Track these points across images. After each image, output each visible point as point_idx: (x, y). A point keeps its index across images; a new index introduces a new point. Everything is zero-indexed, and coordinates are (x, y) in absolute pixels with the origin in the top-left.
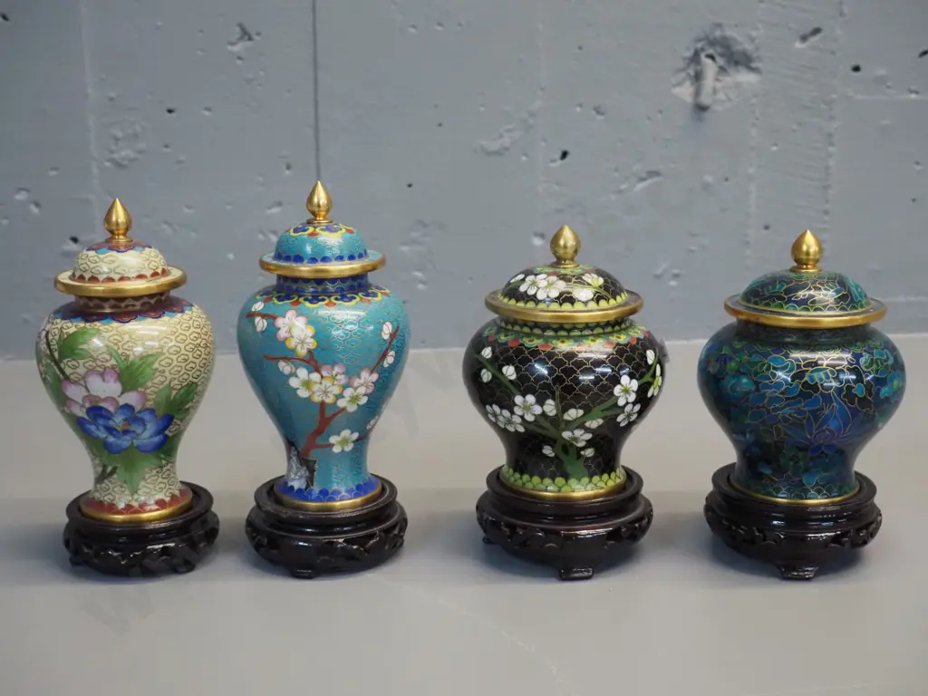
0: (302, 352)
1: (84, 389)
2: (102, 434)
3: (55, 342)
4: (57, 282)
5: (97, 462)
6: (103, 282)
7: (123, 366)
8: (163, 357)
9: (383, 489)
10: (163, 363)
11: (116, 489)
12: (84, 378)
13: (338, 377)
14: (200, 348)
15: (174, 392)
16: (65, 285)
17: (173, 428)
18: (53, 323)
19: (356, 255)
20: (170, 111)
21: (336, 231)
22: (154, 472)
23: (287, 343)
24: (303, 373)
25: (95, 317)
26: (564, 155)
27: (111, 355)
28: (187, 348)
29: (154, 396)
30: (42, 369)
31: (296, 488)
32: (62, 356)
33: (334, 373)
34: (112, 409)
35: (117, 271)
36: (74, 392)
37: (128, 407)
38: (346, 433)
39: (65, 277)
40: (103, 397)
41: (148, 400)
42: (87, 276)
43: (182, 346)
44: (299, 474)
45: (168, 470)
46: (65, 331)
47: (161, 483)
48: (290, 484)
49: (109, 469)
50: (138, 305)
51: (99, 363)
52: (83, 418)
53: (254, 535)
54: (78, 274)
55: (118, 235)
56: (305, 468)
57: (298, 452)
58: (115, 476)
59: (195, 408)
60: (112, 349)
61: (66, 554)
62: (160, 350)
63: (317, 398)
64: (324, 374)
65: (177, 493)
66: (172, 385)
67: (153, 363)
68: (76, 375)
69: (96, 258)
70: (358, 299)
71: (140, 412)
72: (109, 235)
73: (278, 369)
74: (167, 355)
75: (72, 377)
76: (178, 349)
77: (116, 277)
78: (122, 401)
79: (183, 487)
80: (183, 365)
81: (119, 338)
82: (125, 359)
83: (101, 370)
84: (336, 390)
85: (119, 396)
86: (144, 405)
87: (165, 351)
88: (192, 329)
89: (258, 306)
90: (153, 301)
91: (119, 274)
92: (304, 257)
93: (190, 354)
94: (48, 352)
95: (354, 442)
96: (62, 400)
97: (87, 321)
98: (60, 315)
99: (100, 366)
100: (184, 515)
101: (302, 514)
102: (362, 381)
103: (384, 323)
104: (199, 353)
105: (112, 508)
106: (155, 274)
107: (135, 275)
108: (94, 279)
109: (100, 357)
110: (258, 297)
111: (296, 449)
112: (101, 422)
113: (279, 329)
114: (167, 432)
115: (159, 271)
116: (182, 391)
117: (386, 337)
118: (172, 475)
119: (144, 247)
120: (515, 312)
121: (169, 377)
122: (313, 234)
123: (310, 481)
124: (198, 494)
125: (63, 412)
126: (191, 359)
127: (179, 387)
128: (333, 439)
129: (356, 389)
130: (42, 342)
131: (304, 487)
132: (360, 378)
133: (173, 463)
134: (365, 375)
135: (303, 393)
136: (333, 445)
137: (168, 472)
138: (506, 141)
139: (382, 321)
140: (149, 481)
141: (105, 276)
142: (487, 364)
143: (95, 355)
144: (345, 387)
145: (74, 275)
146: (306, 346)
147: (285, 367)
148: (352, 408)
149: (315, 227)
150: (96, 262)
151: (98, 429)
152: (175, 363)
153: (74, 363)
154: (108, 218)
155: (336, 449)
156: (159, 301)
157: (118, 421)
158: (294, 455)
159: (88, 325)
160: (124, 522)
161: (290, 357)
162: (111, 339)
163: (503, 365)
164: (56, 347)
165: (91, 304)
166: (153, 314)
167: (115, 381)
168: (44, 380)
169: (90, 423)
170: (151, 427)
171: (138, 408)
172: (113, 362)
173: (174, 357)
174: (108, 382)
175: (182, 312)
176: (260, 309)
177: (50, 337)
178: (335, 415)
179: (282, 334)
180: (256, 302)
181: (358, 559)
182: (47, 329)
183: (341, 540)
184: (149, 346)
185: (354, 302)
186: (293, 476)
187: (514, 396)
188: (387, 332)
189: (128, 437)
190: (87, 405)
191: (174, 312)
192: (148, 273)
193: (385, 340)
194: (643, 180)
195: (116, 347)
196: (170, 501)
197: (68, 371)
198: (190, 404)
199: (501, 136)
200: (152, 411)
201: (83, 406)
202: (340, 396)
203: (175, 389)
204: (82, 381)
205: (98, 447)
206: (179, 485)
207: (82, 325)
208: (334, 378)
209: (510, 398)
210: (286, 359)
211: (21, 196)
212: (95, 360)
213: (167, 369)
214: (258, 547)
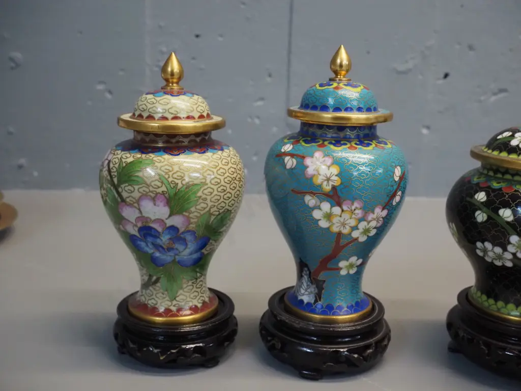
0: (327, 188)
1: (137, 211)
2: (150, 250)
3: (115, 170)
4: (119, 120)
5: (144, 271)
6: (158, 120)
7: (172, 192)
8: (206, 187)
9: (373, 308)
10: (206, 192)
11: (158, 296)
12: (138, 201)
13: (357, 211)
14: (235, 181)
15: (213, 218)
16: (126, 122)
17: (208, 248)
18: (114, 154)
19: (372, 108)
20: (197, 36)
21: (356, 87)
22: (190, 283)
23: (314, 179)
24: (326, 206)
25: (150, 150)
26: (446, 76)
27: (162, 183)
28: (226, 180)
29: (196, 220)
30: (104, 192)
31: (306, 301)
32: (120, 182)
33: (353, 208)
34: (160, 229)
35: (170, 111)
36: (130, 214)
37: (173, 228)
38: (353, 259)
39: (127, 117)
40: (153, 218)
41: (192, 223)
42: (145, 115)
43: (222, 178)
44: (309, 290)
45: (201, 281)
46: (124, 160)
47: (195, 291)
48: (300, 298)
49: (154, 278)
50: (186, 142)
51: (151, 189)
52: (135, 236)
53: (269, 338)
54: (137, 113)
55: (173, 83)
56: (314, 286)
57: (310, 273)
58: (158, 284)
59: (226, 231)
60: (164, 177)
61: (115, 345)
62: (204, 181)
63: (335, 229)
64: (345, 208)
65: (207, 300)
66: (211, 212)
67: (198, 190)
68: (130, 198)
69: (153, 100)
70: (374, 145)
71: (183, 233)
72: (164, 83)
73: (304, 202)
74: (209, 185)
75: (128, 200)
76: (219, 181)
77: (170, 116)
78: (169, 223)
79: (212, 295)
80: (222, 194)
81: (171, 169)
82: (174, 187)
83: (153, 195)
84: (353, 223)
85: (167, 219)
86: (187, 227)
87: (208, 181)
88: (230, 165)
89: (288, 148)
90: (198, 139)
91: (172, 114)
92: (329, 106)
93: (228, 186)
94: (109, 177)
95: (357, 266)
96: (118, 220)
97: (143, 153)
98: (120, 148)
99: (152, 192)
100: (213, 320)
101: (313, 326)
102: (375, 216)
103: (396, 167)
104: (235, 185)
105: (154, 311)
106: (201, 117)
107: (185, 116)
108: (150, 117)
109: (152, 184)
110: (286, 141)
111: (309, 270)
112: (150, 239)
113: (307, 167)
114: (203, 251)
115: (205, 114)
116: (219, 217)
117: (397, 179)
118: (204, 285)
119: (193, 94)
120: (508, 162)
121: (210, 204)
122: (337, 88)
123: (318, 297)
124: (222, 300)
125: (119, 230)
126: (228, 190)
127: (217, 213)
128: (342, 264)
129: (369, 222)
130: (105, 169)
131: (313, 302)
132: (374, 213)
133: (205, 275)
134: (378, 210)
135: (323, 224)
136: (341, 269)
137: (201, 283)
138: (410, 65)
139: (394, 164)
140: (185, 290)
141: (160, 115)
142: (482, 206)
143: (148, 183)
144: (360, 220)
145: (134, 115)
146: (331, 183)
147: (310, 200)
148: (363, 239)
149: (339, 83)
150: (153, 103)
151: (147, 245)
152: (216, 192)
153: (130, 188)
154: (164, 69)
155: (343, 272)
156: (203, 140)
157: (165, 239)
158: (306, 275)
159: (144, 156)
160: (164, 324)
161: (316, 191)
162: (163, 169)
163: (500, 208)
164: (116, 174)
165: (147, 139)
166: (198, 150)
167: (165, 206)
168: (105, 202)
169: (141, 240)
170: (192, 246)
171: (182, 230)
172: (164, 189)
173: (215, 188)
174: (158, 206)
175: (222, 150)
176: (289, 150)
177: (111, 165)
178: (347, 244)
179: (310, 171)
180: (285, 144)
181: (357, 366)
182: (109, 159)
183: (345, 350)
184: (195, 176)
185: (370, 148)
186: (303, 291)
187: (510, 235)
188: (398, 175)
189: (171, 253)
190: (139, 225)
191: (216, 149)
192: (196, 115)
193: (396, 181)
194: (495, 94)
195: (167, 176)
196: (201, 307)
197: (125, 195)
198: (224, 228)
199: (407, 62)
200: (193, 233)
201: (136, 226)
202: (355, 228)
203: (214, 215)
204: (136, 204)
205: (147, 261)
206: (208, 293)
207: (139, 156)
208: (352, 212)
209: (505, 236)
210: (312, 194)
211: (100, 87)
212: (148, 186)
213: (209, 198)
214: (271, 348)
